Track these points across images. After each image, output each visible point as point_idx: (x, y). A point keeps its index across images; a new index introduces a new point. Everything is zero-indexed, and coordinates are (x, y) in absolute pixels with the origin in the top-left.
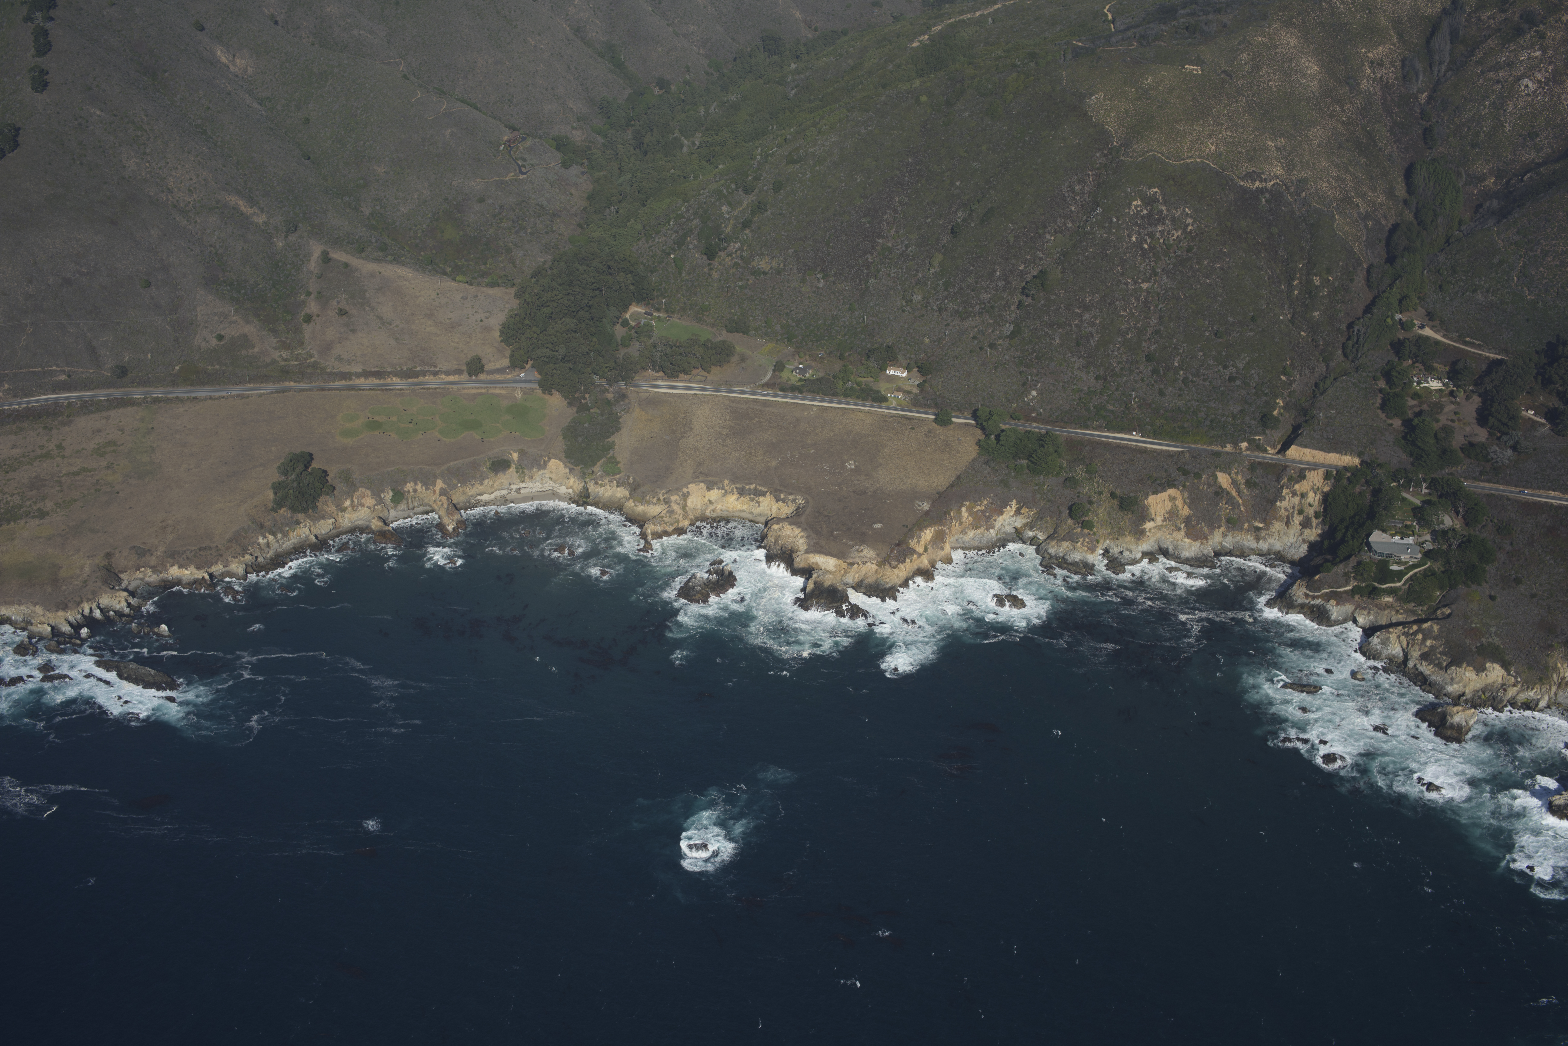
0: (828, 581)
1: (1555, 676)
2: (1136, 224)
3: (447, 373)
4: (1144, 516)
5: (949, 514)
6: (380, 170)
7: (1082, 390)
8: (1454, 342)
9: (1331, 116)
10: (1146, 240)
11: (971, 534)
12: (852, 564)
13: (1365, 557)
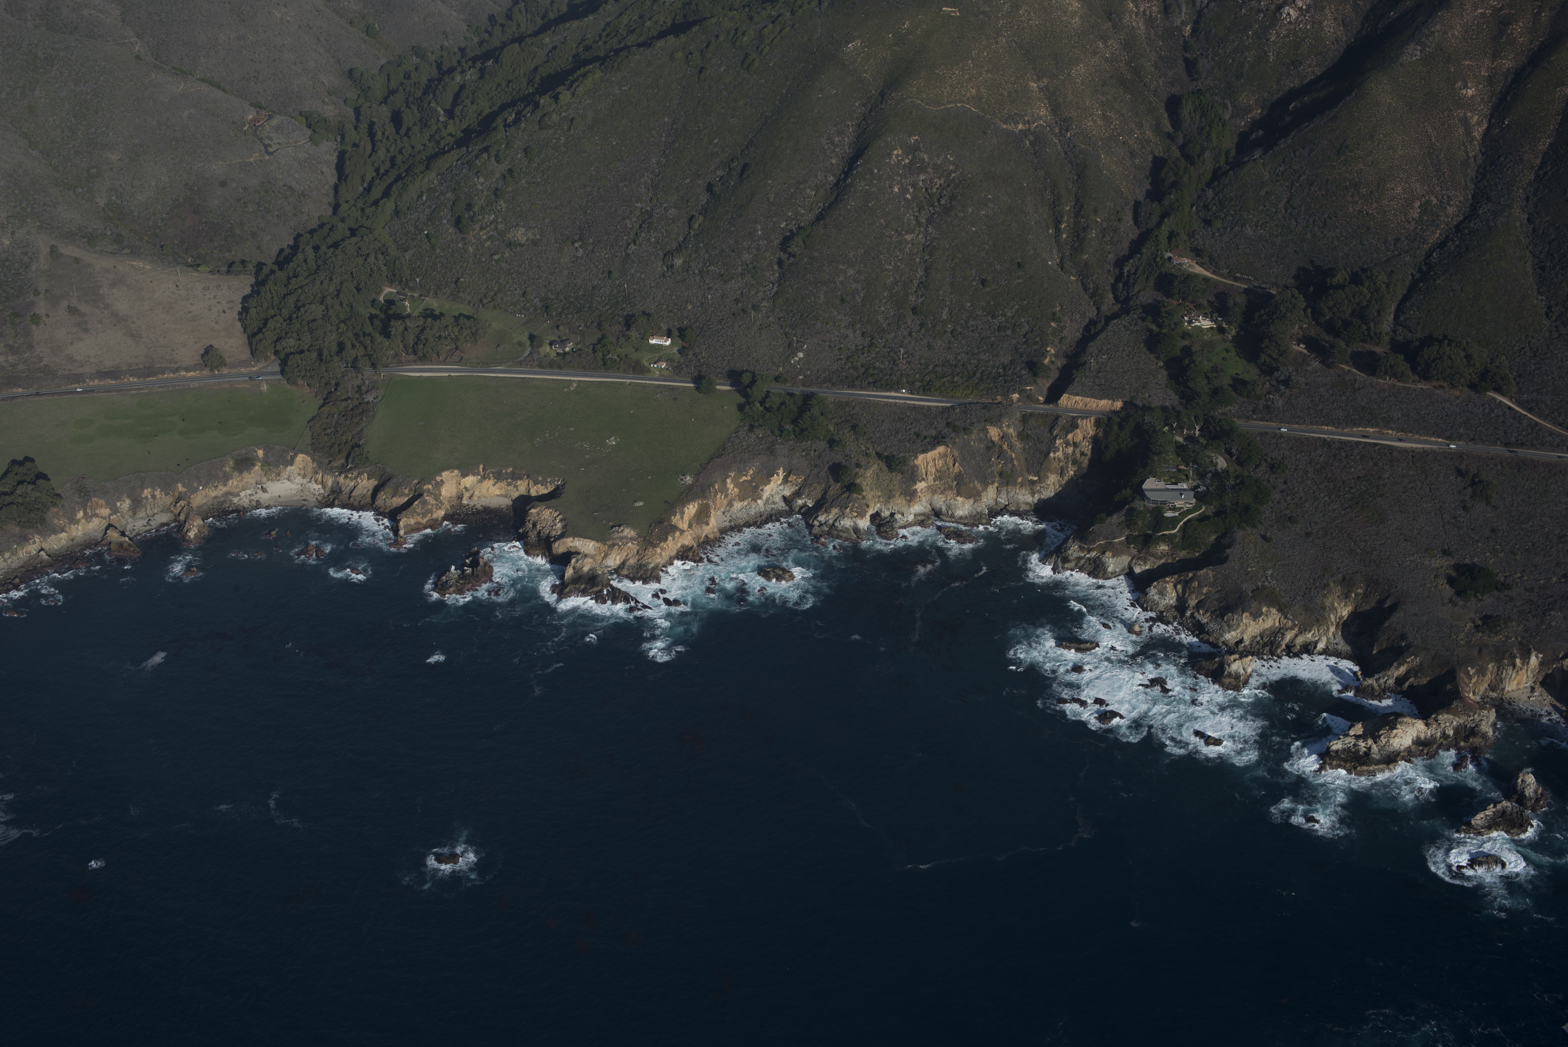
0: (588, 565)
1: (1332, 616)
2: (898, 174)
3: (187, 370)
4: (913, 476)
5: (714, 487)
6: (114, 157)
7: (849, 349)
8: (1224, 278)
9: (1094, 53)
10: (908, 190)
11: (738, 505)
12: (613, 545)
13: (1139, 505)
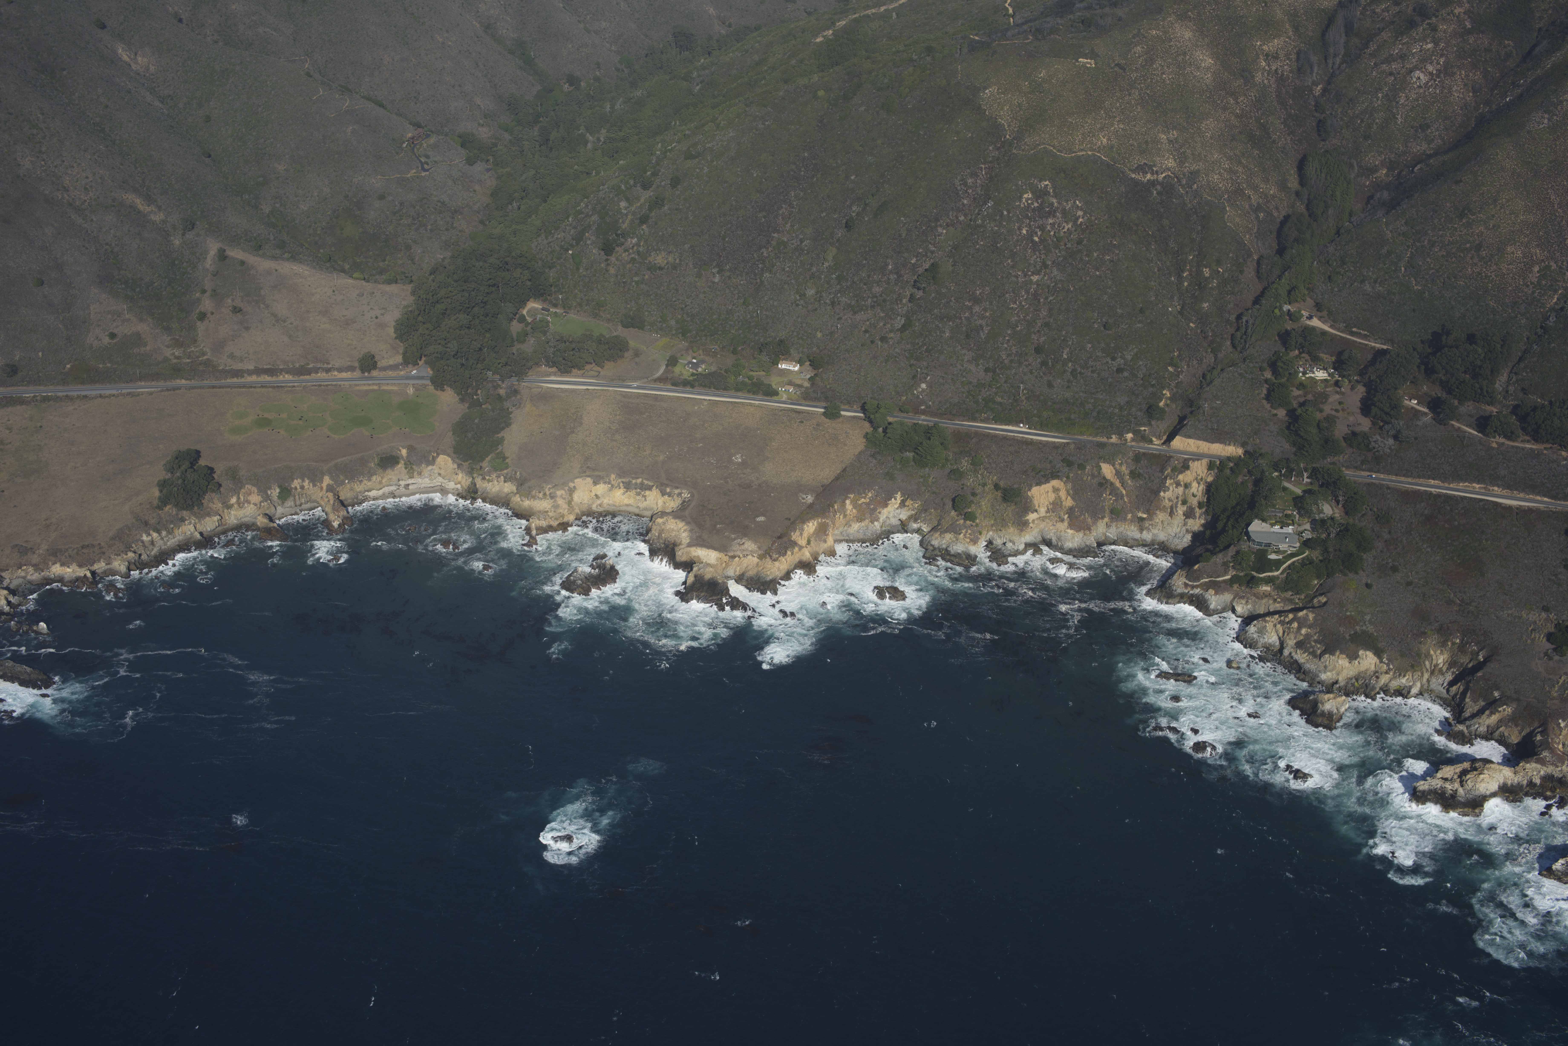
0: (709, 574)
1: (1427, 663)
2: (1027, 217)
3: (340, 370)
4: (1027, 507)
5: (833, 507)
6: (281, 168)
7: (971, 383)
8: (1341, 332)
9: (1225, 109)
10: (1036, 233)
11: (856, 526)
12: (733, 557)
13: (1244, 546)
